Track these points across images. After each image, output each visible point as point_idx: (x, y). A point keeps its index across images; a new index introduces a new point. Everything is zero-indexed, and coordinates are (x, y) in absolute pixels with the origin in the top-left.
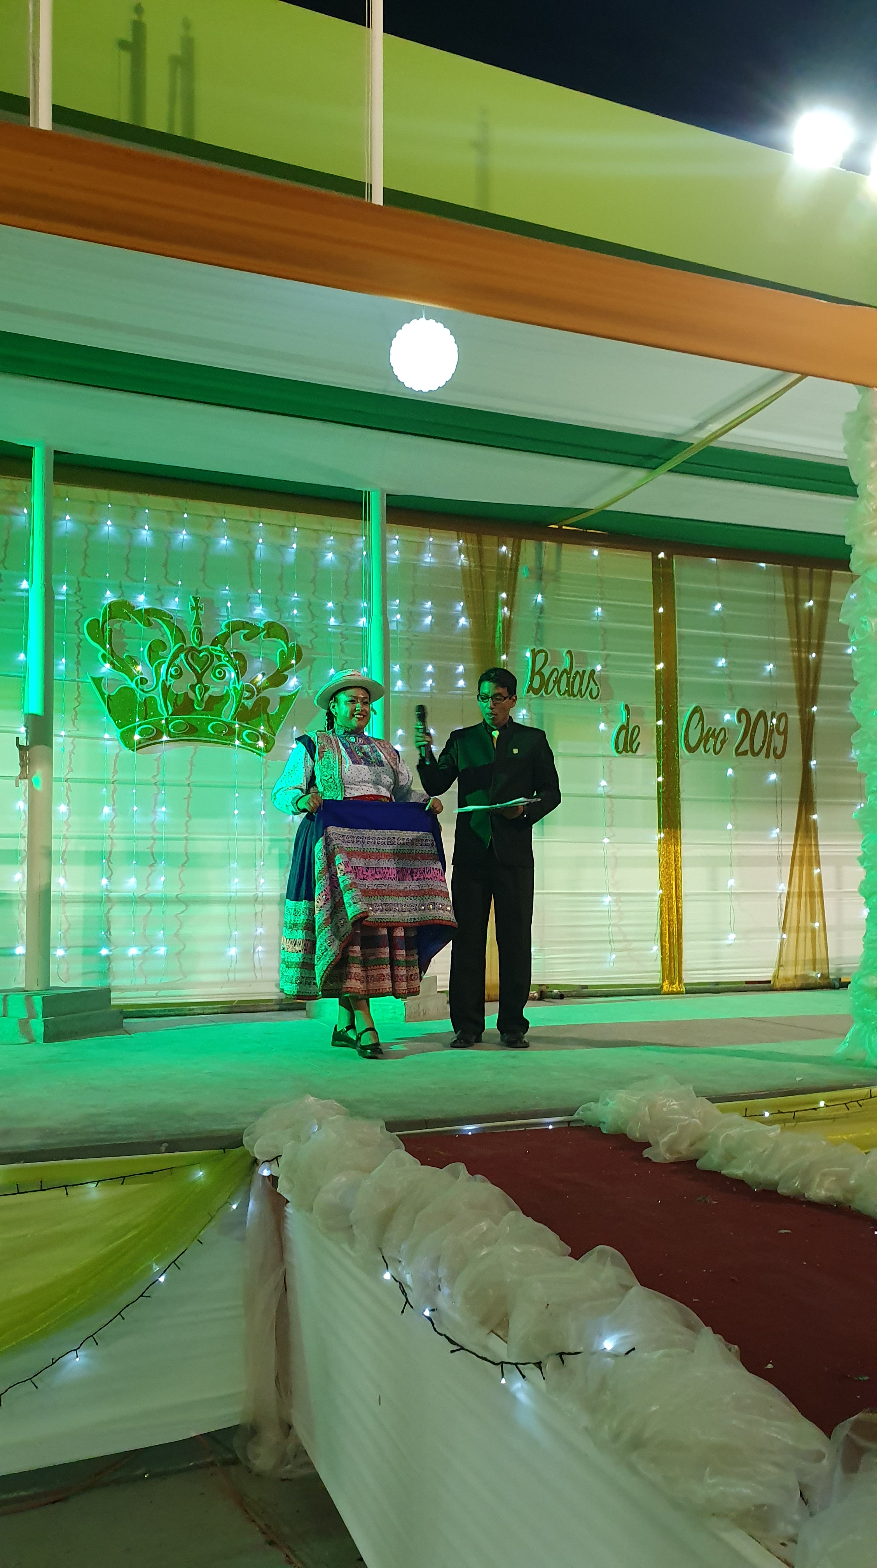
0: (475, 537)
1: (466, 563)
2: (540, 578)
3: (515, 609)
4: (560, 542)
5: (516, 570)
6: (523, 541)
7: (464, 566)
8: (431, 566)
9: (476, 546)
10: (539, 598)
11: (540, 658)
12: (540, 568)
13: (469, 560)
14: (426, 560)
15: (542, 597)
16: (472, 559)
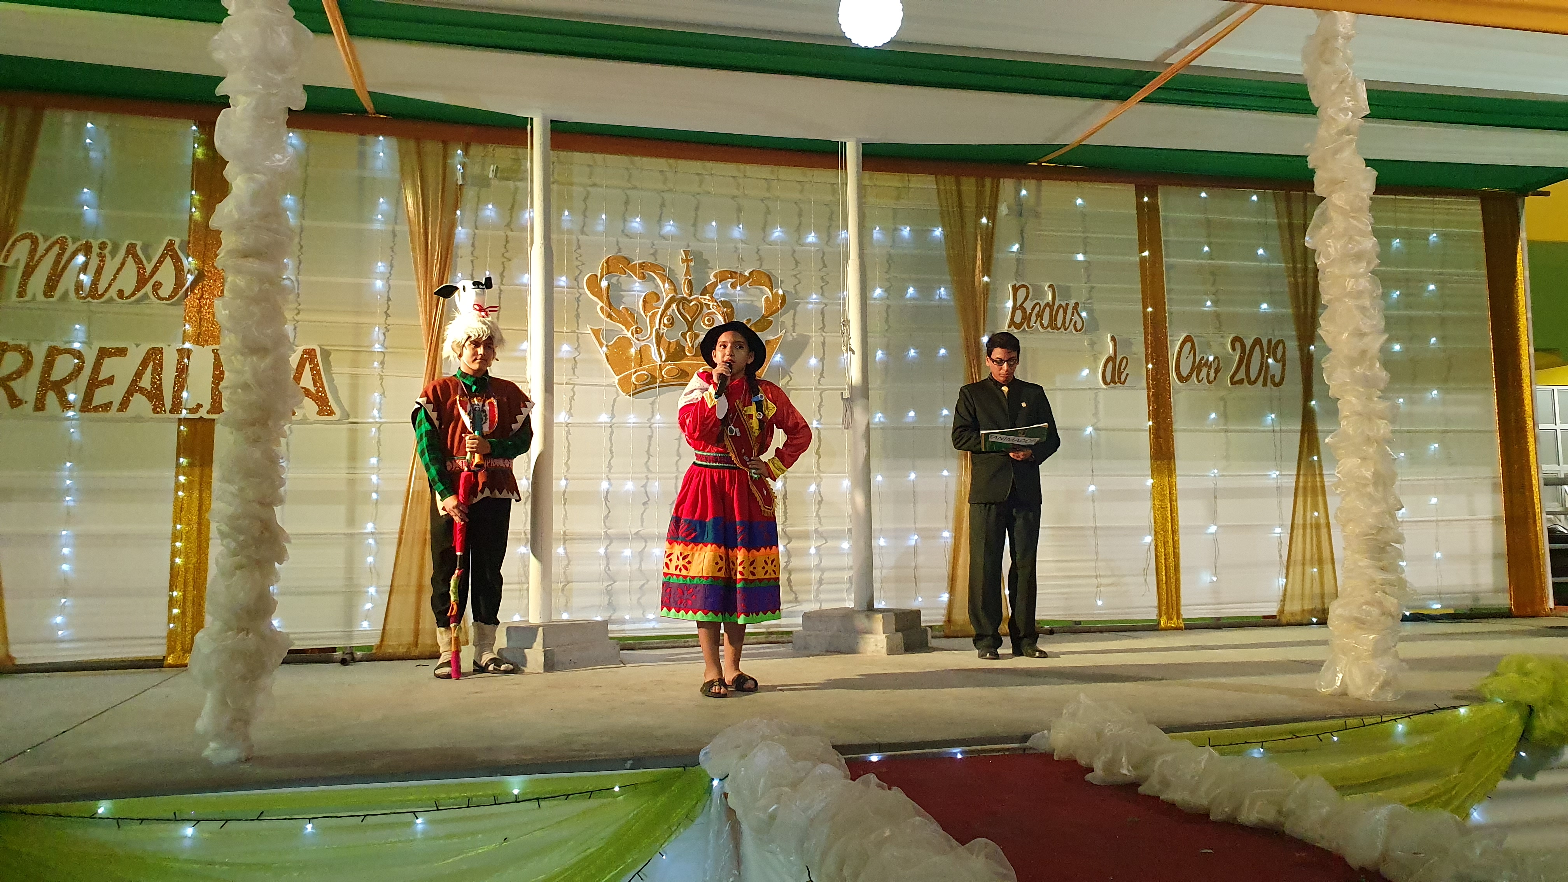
0: (953, 179)
3: (995, 247)
4: (1039, 179)
5: (995, 208)
6: (1002, 180)
9: (952, 187)
11: (1022, 293)
12: (1020, 205)
13: (947, 201)
16: (950, 200)
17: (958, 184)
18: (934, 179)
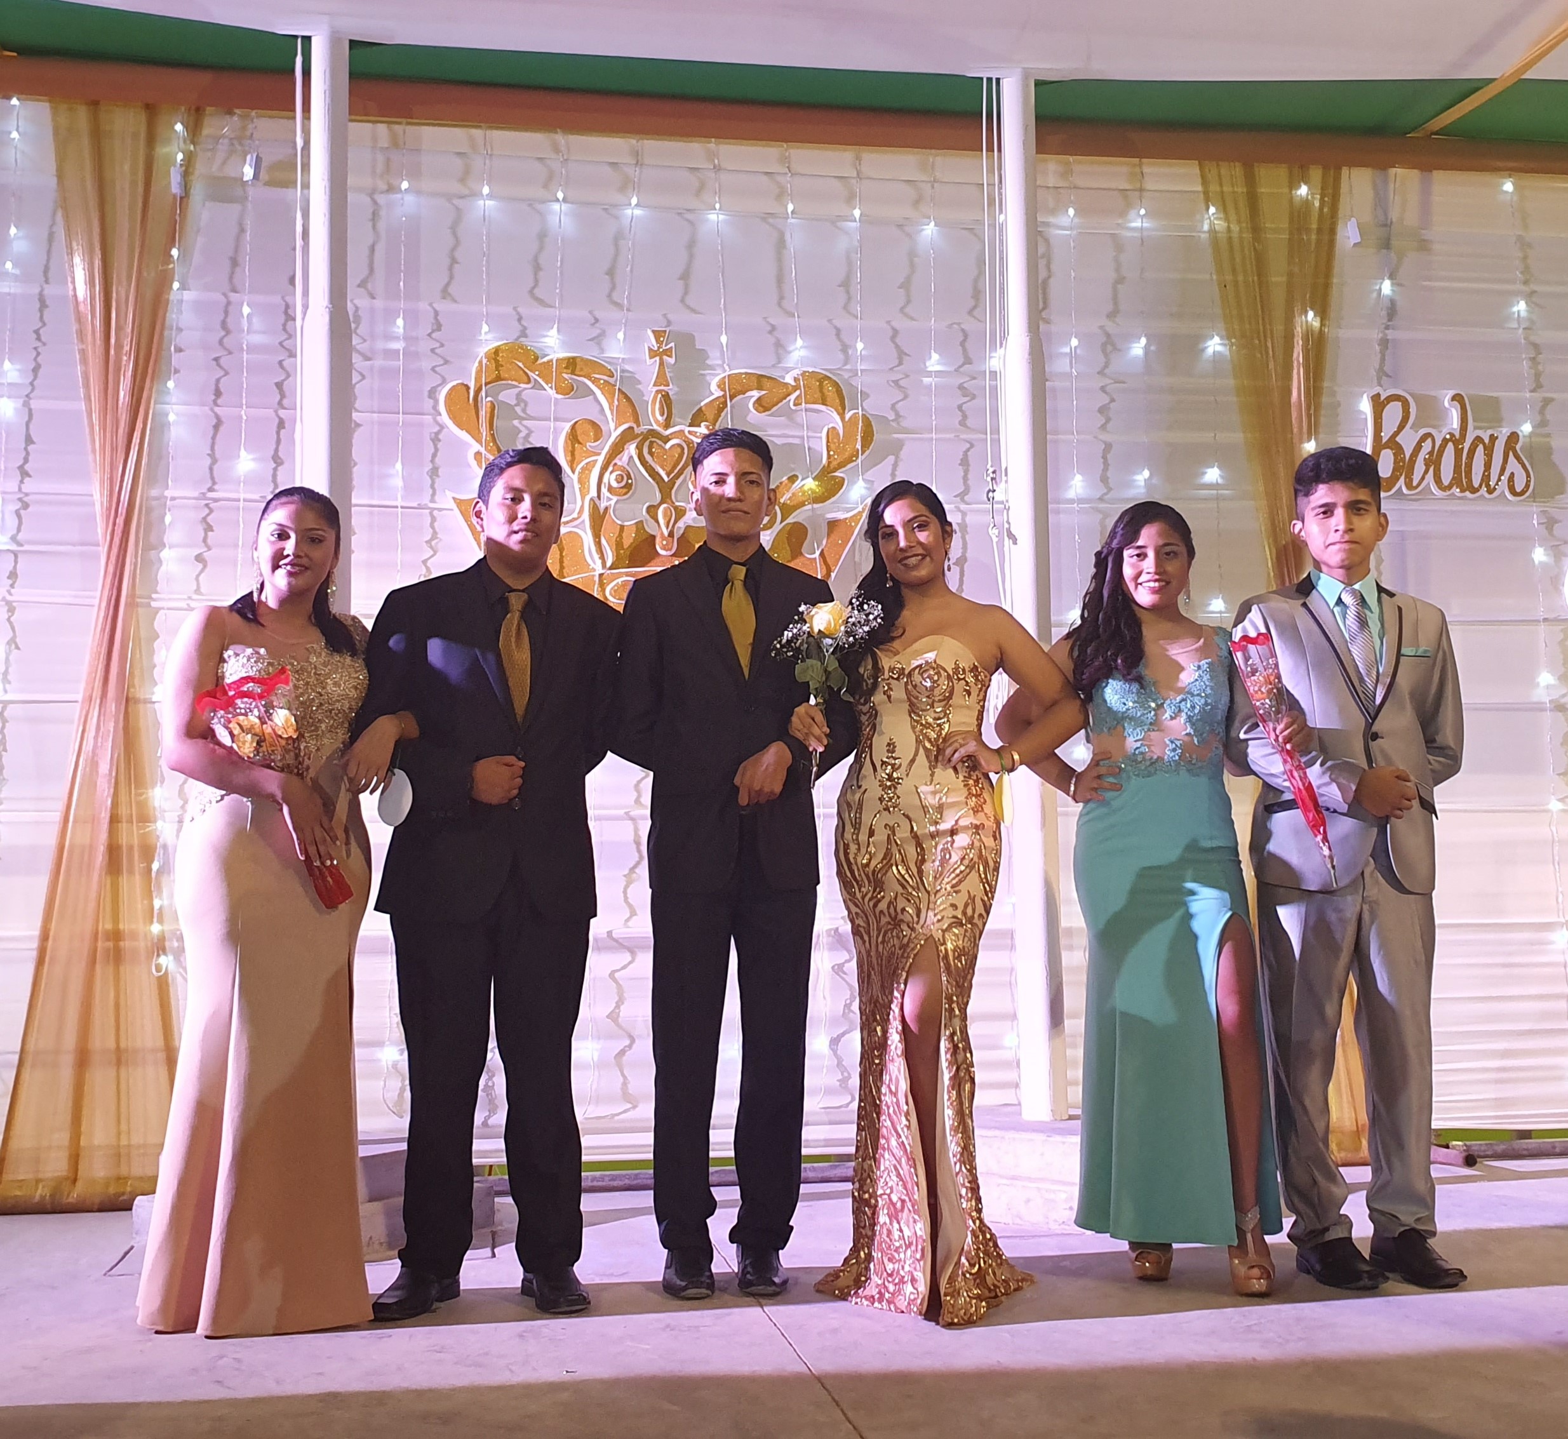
0: (1238, 170)
1: (1220, 225)
2: (1386, 244)
3: (1332, 314)
4: (1426, 168)
5: (1333, 231)
6: (1345, 171)
7: (1216, 232)
8: (1145, 233)
9: (1241, 189)
10: (1387, 287)
11: (1393, 413)
12: (1387, 225)
13: (1227, 219)
14: (1133, 225)
15: (1392, 284)
16: (1233, 217)
17: (1251, 181)
18: (1198, 171)
